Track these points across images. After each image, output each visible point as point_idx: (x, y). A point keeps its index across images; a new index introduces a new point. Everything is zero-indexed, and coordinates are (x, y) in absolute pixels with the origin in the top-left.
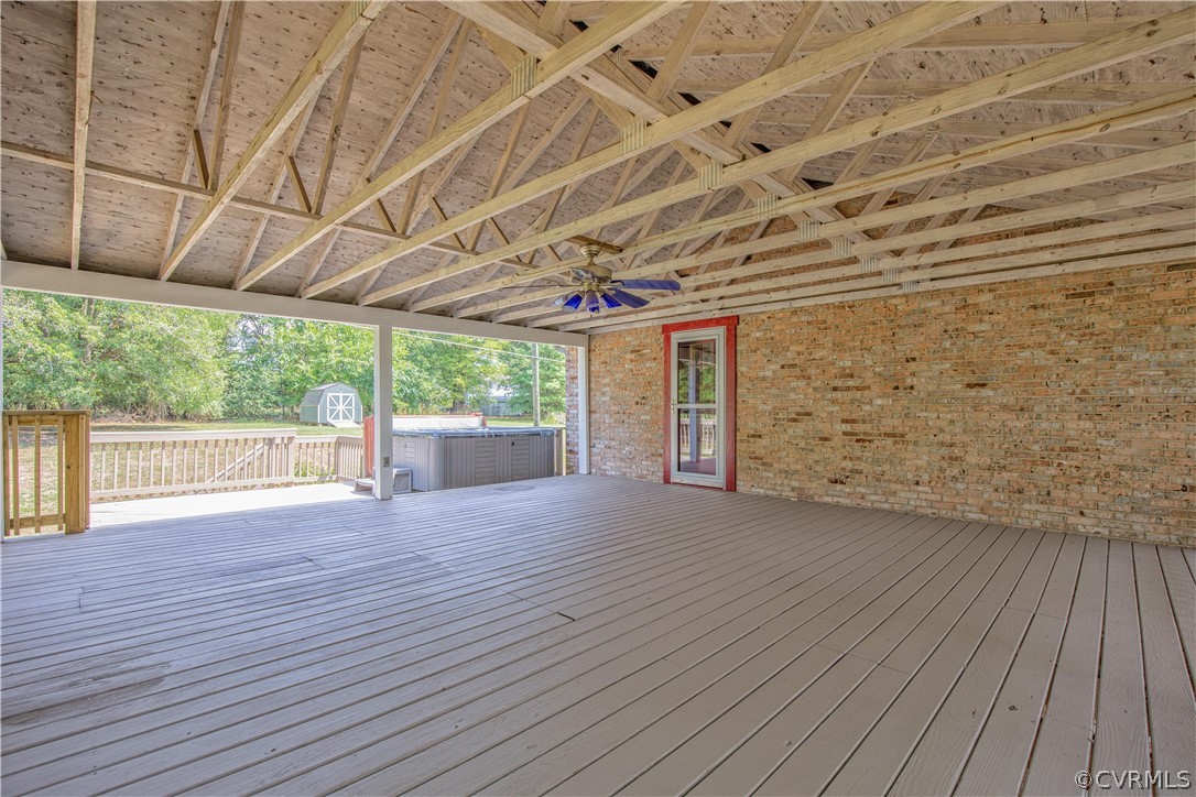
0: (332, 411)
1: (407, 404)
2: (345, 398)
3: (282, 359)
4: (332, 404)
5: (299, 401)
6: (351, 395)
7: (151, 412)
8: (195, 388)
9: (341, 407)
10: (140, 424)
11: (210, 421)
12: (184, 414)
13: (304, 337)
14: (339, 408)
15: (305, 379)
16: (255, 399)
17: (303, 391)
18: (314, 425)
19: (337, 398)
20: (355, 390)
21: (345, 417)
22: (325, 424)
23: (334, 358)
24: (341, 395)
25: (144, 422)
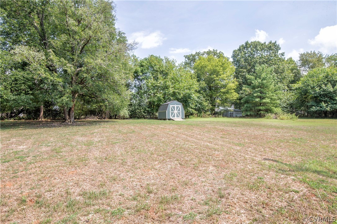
0: (172, 113)
1: (197, 112)
2: (177, 107)
3: (150, 92)
4: (172, 110)
5: (157, 110)
6: (180, 106)
7: (104, 115)
8: (117, 101)
9: (176, 112)
10: (100, 120)
11: (124, 119)
12: (114, 116)
13: (158, 82)
14: (175, 112)
15: (160, 100)
16: (141, 109)
17: (158, 106)
18: (165, 120)
19: (174, 107)
20: (181, 104)
21: (178, 116)
22: (169, 119)
23: (171, 90)
24: (176, 106)
25: (101, 119)
